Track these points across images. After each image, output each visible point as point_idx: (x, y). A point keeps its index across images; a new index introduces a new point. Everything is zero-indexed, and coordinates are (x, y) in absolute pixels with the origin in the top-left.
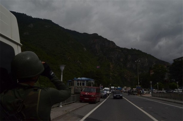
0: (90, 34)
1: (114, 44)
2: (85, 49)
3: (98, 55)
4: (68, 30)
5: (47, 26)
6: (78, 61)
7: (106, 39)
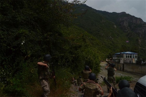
0: (118, 13)
1: (141, 21)
2: (115, 26)
3: (127, 31)
4: (99, 11)
5: (83, 10)
6: (111, 37)
7: (134, 16)
